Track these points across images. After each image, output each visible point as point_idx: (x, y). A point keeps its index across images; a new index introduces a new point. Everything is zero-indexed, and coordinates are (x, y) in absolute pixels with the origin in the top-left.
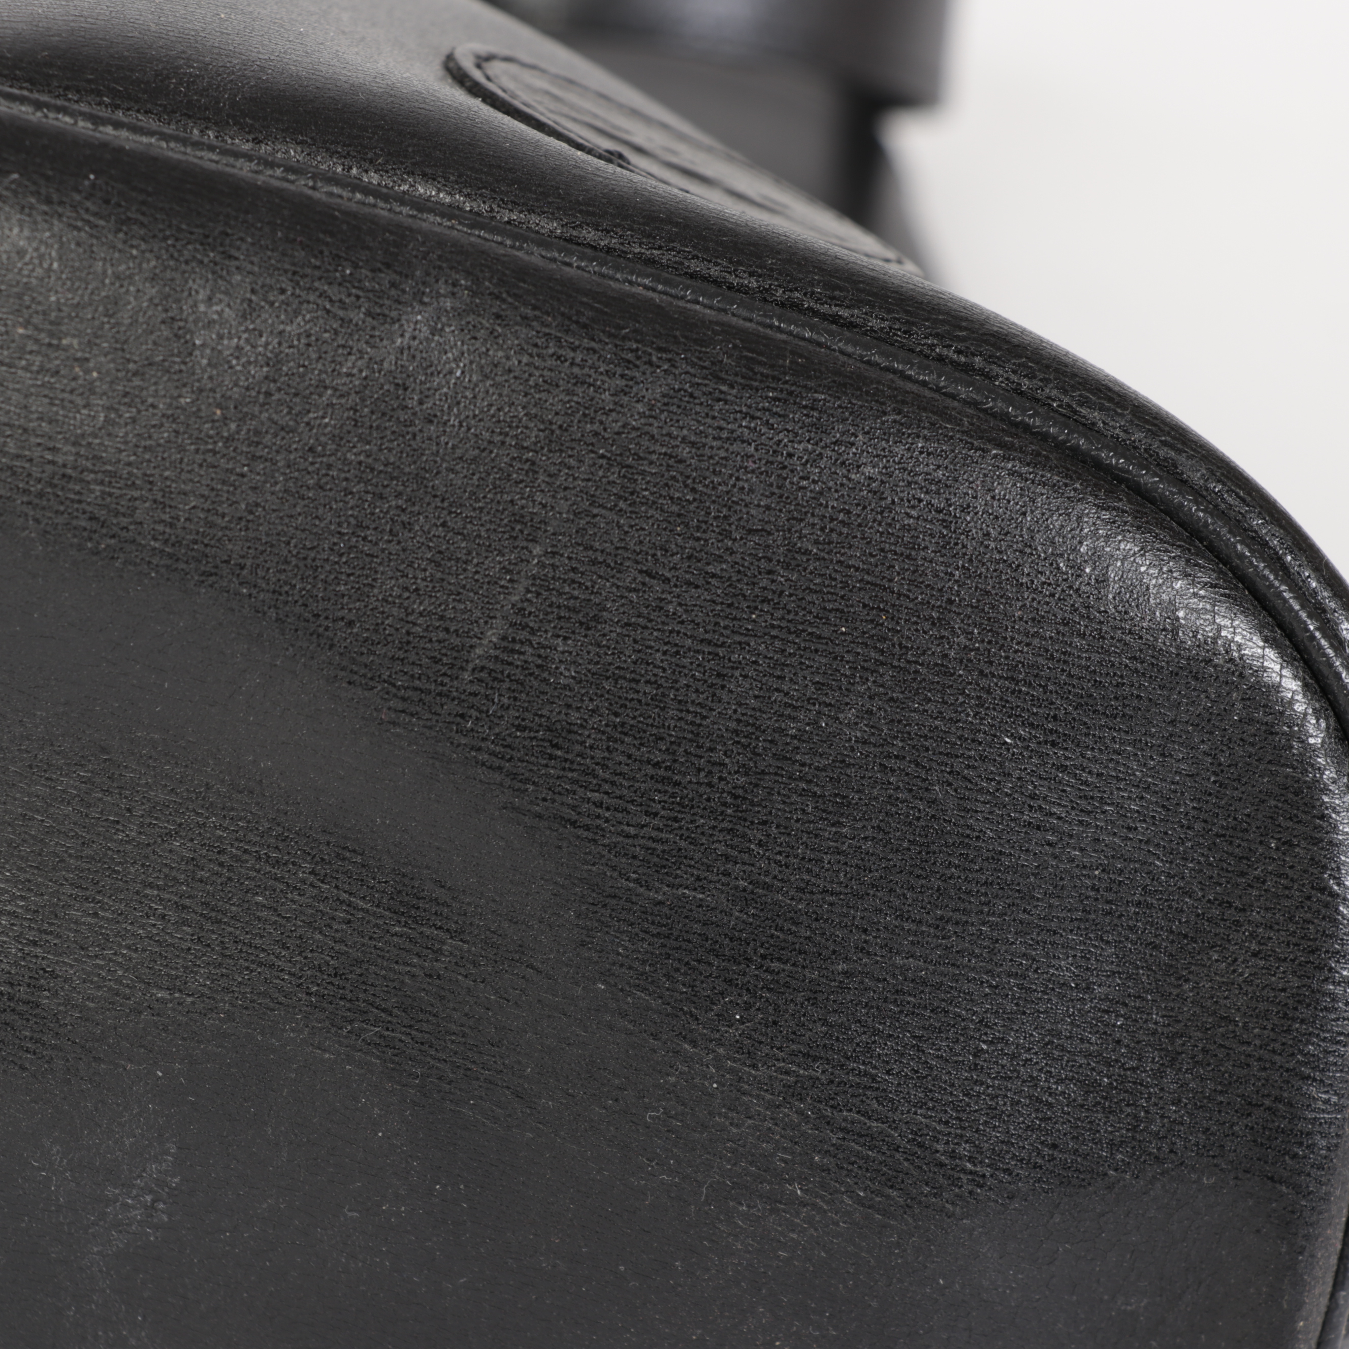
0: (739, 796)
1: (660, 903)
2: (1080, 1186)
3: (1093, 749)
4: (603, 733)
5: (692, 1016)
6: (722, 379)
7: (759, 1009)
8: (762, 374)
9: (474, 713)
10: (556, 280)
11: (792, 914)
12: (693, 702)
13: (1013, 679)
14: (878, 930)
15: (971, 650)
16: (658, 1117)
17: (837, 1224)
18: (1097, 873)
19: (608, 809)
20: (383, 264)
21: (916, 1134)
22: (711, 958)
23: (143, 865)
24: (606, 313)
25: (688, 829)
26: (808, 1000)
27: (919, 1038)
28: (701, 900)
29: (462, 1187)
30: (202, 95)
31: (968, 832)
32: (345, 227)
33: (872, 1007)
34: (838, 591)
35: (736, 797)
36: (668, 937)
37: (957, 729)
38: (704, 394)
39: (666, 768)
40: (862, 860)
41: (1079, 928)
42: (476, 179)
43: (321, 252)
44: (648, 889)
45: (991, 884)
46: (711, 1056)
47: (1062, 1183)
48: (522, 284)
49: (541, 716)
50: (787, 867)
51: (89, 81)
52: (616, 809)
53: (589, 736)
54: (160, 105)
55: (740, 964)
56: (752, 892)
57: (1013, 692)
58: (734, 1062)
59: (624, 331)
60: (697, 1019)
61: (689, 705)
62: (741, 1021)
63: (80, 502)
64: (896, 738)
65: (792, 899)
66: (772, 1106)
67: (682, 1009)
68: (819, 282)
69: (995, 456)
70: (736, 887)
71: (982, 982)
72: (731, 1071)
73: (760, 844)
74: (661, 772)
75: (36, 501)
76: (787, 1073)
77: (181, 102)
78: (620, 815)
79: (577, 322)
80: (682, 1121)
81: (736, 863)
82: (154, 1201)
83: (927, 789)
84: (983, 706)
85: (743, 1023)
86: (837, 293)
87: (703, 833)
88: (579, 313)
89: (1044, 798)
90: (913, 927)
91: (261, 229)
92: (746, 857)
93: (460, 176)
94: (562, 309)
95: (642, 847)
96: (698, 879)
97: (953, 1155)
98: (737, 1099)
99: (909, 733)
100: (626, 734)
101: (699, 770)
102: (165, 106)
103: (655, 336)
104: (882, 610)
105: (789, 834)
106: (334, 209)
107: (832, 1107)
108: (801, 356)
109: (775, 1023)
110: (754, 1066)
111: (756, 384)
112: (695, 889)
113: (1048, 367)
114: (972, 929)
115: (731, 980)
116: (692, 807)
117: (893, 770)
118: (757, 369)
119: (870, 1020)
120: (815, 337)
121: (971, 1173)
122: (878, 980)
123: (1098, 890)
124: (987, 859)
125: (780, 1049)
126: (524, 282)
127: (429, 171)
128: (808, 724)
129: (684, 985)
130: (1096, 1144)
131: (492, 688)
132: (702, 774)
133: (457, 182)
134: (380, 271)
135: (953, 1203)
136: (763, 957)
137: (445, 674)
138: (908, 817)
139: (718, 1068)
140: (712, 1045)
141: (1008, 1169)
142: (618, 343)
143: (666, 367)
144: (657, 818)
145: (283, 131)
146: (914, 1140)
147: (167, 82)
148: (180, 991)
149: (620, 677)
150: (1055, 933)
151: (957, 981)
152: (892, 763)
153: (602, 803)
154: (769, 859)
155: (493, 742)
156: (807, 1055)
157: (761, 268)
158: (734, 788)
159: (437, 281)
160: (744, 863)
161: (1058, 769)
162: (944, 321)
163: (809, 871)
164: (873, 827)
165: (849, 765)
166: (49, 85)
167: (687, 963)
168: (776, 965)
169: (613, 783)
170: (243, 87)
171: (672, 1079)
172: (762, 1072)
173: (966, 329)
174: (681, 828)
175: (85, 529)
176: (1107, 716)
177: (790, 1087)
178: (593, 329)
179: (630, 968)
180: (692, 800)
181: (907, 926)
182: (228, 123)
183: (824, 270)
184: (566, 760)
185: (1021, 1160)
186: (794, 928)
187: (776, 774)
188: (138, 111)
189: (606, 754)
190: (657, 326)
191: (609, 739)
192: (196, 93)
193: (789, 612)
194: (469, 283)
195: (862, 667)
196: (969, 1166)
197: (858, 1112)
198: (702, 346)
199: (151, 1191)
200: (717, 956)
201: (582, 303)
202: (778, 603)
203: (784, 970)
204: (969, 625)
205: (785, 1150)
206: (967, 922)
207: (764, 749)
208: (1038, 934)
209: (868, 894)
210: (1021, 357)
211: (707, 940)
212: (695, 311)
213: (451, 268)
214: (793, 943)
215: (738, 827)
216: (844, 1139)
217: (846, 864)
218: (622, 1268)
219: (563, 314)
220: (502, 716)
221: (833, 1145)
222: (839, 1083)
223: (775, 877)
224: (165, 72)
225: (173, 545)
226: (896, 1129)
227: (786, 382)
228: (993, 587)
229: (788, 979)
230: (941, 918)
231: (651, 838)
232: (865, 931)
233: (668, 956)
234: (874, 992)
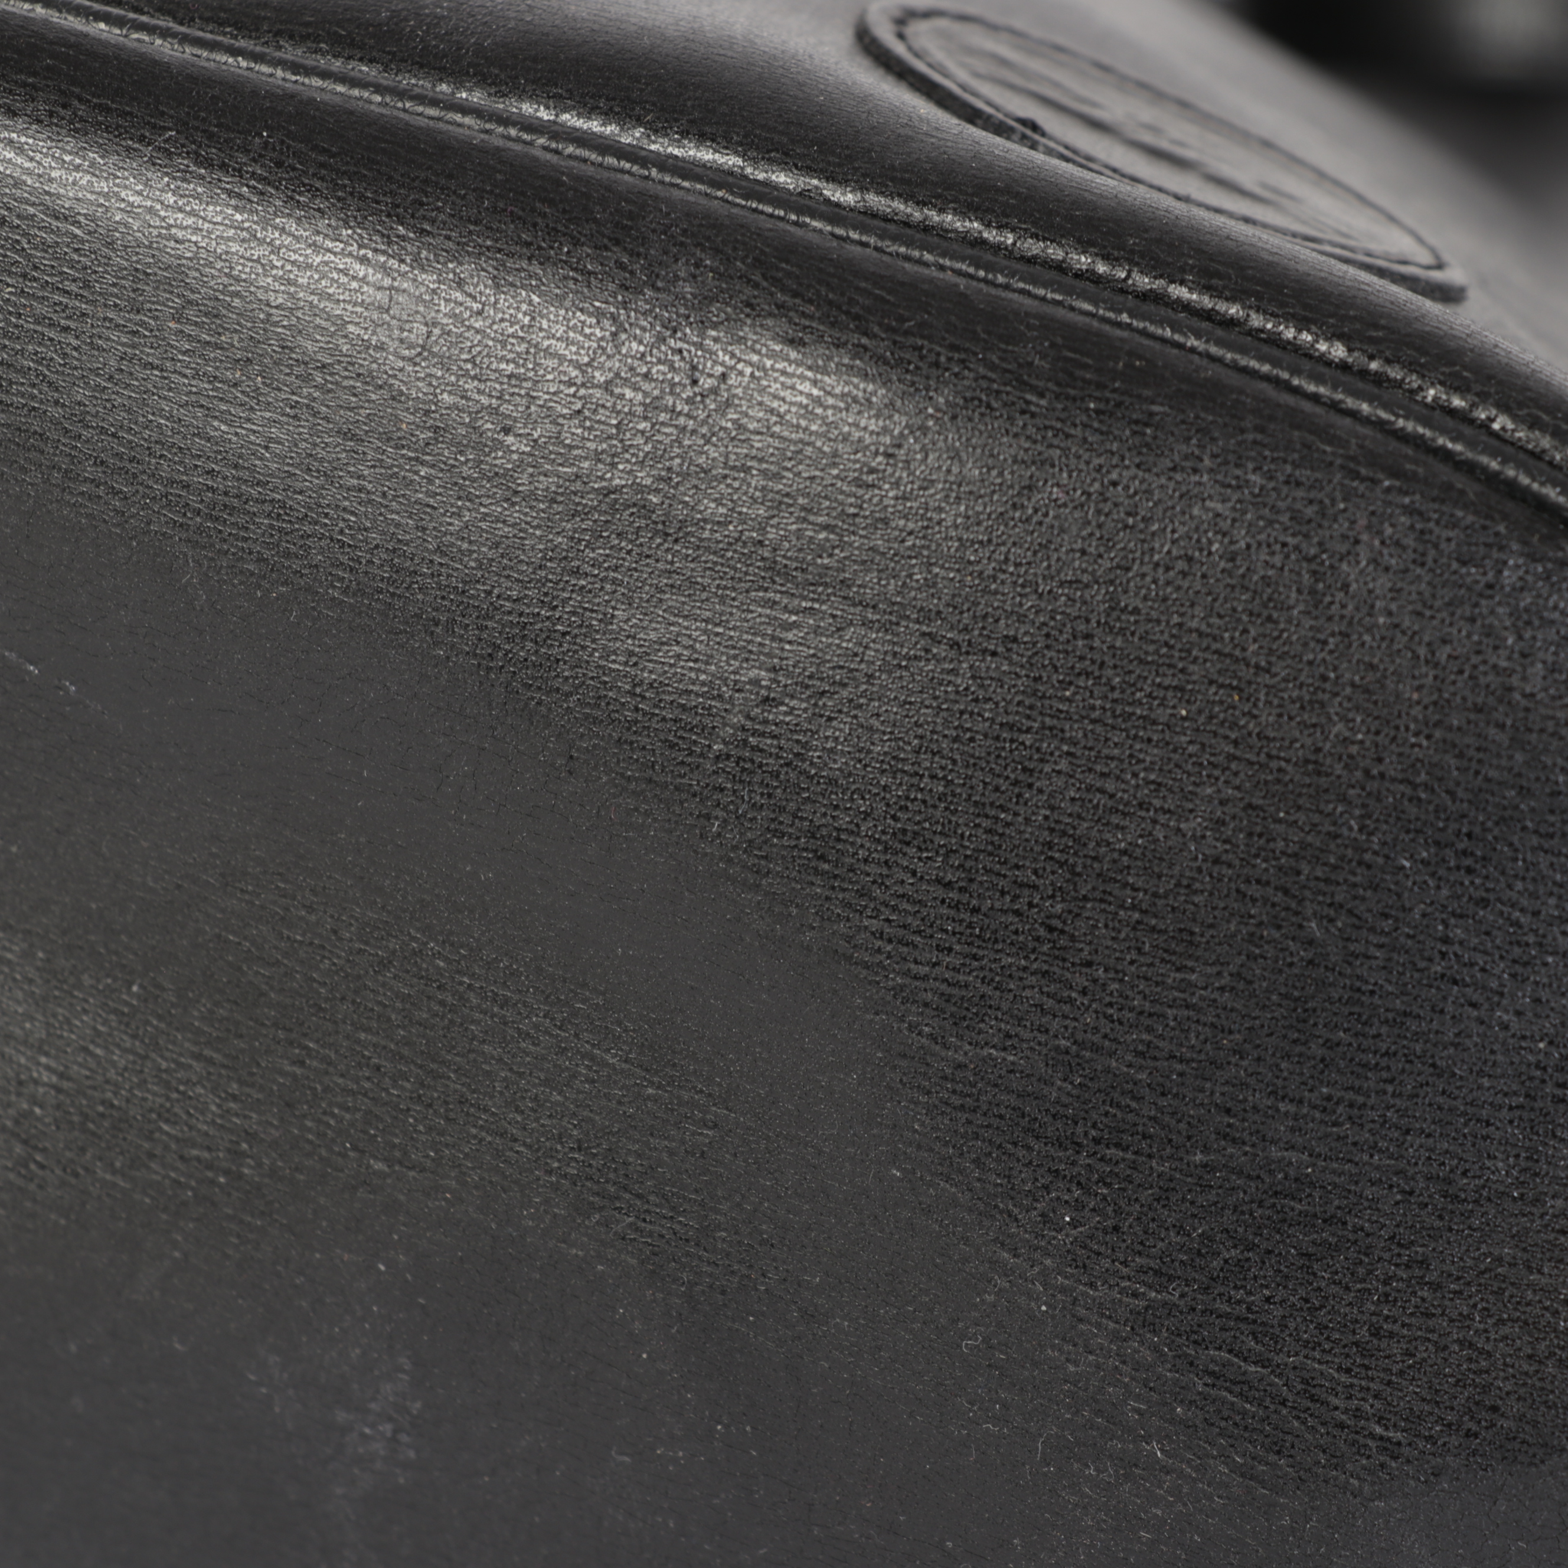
0: (1056, 929)
1: (960, 1066)
2: (1531, 1464)
3: (1524, 879)
4: (879, 841)
5: (1010, 1216)
6: (1031, 386)
7: (1094, 1210)
8: (1084, 380)
9: (721, 814)
10: (831, 260)
11: (1130, 1086)
12: (992, 804)
13: (1410, 782)
14: (1245, 1110)
15: (1353, 743)
16: (976, 1347)
17: (1210, 1498)
18: (1541, 1045)
19: (890, 941)
20: (610, 239)
21: (1308, 1384)
22: (1031, 1142)
23: (354, 1002)
24: (888, 302)
25: (991, 970)
26: (1158, 1200)
27: (1308, 1256)
28: (1013, 1063)
29: (748, 1428)
30: (442, 41)
31: (1358, 984)
32: (570, 194)
33: (1243, 1213)
34: (1174, 661)
35: (1051, 929)
36: (974, 1111)
37: (1338, 846)
38: (1005, 404)
39: (960, 889)
40: (1218, 1016)
41: (1521, 1118)
42: (766, 139)
43: (535, 225)
44: (946, 1046)
45: (1395, 1054)
46: (1036, 1269)
47: (1504, 1458)
48: (784, 265)
49: (802, 819)
50: (1121, 1023)
51: (307, 24)
52: (900, 942)
53: (862, 846)
54: (389, 53)
55: (1066, 1149)
56: (1078, 1056)
57: (1410, 800)
58: (1066, 1277)
59: (907, 325)
60: (1016, 1220)
61: (988, 808)
62: (1074, 1224)
63: (245, 539)
64: (1257, 856)
65: (1130, 1066)
66: (1115, 1336)
67: (996, 1206)
68: (1193, 267)
69: (1388, 490)
70: (1057, 1048)
71: (1391, 1187)
72: (1063, 1290)
73: (1084, 992)
74: (954, 895)
75: (196, 537)
76: (1135, 1295)
77: (416, 48)
78: (905, 949)
79: (847, 313)
80: (1006, 1354)
81: (1055, 1016)
82: (395, 1432)
83: (1301, 926)
84: (1370, 817)
85: (1075, 1227)
86: (1214, 282)
87: (1010, 976)
88: (851, 301)
89: (1461, 943)
90: (1292, 1108)
91: (463, 197)
92: (1066, 1008)
93: (745, 136)
94: (831, 296)
95: (935, 992)
96: (1008, 1036)
97: (1358, 1414)
98: (1073, 1327)
99: (1273, 851)
100: (908, 844)
101: (1003, 893)
102: (394, 54)
103: (947, 331)
104: (1233, 688)
105: (1121, 981)
106: (563, 173)
107: (1195, 1342)
108: (1140, 358)
109: (1116, 1229)
110: (1091, 1285)
111: (1072, 392)
112: (1005, 1049)
113: (1490, 378)
114: (1374, 1115)
115: (1057, 1171)
116: (996, 941)
117: (1254, 900)
118: (1079, 373)
119: (1241, 1230)
120: (1176, 337)
121: (1381, 1438)
122: (1249, 1177)
123: (1544, 1069)
124: (1387, 1021)
125: (1125, 1263)
126: (787, 262)
127: (708, 129)
128: (1141, 836)
129: (998, 1175)
130: (1549, 1408)
131: (741, 781)
132: (1008, 898)
133: (741, 144)
134: (607, 248)
135: (1359, 1478)
136: (1097, 1141)
137: (682, 763)
138: (1277, 961)
139: (1045, 1285)
140: (1037, 1255)
141: (1431, 1437)
142: (898, 339)
143: (956, 370)
144: (953, 955)
145: (533, 82)
146: (1305, 1391)
147: (403, 24)
148: (400, 1163)
149: (898, 770)
150: (1488, 1124)
151: (1356, 1183)
152: (1253, 890)
153: (882, 933)
154: (1096, 1012)
155: (745, 851)
156: (1158, 1273)
157: (1119, 249)
158: (1048, 917)
159: (676, 261)
160: (1065, 1017)
161: (1477, 904)
162: (1355, 317)
163: (1149, 1030)
164: (1231, 975)
165: (1195, 892)
166: (257, 30)
167: (1000, 1146)
168: (1111, 1152)
169: (894, 909)
170: (498, 29)
171: (990, 1298)
172: (1101, 1292)
173: (1384, 328)
174: (982, 968)
175: (252, 574)
176: (1541, 836)
177: (1139, 1313)
178: (867, 321)
179: (931, 1150)
180: (996, 932)
181: (1283, 1107)
182: (468, 73)
183: (1204, 252)
184: (835, 877)
185: (1449, 1425)
186: (1134, 1105)
187: (1102, 901)
188: (361, 60)
189: (885, 871)
190: (953, 318)
191: (886, 849)
192: (435, 38)
193: (1113, 689)
194: (716, 264)
195: (1210, 763)
196: (1379, 1430)
197: (1230, 1351)
198: (1008, 344)
199: (390, 1419)
200: (1037, 1138)
201: (857, 288)
202: (1100, 677)
203: (1124, 1160)
204: (1349, 710)
205: (1138, 1398)
206: (1365, 1105)
207: (1085, 867)
208: (1466, 1125)
209: (1229, 1063)
210: (1454, 364)
211: (1023, 1117)
212: (1011, 300)
213: (698, 245)
214: (1135, 1125)
215: (1055, 969)
216: (1214, 1385)
217: (1198, 1021)
218: (949, 1544)
219: (830, 303)
220: (755, 818)
221: (1200, 1393)
222: (1203, 1312)
223: (1105, 1036)
224: (404, 13)
225: (354, 595)
226: (1280, 1376)
227: (1114, 391)
228: (1381, 660)
229: (1128, 1172)
230: (1329, 1098)
231: (946, 980)
232: (1228, 1111)
233: (976, 1137)
234: (1245, 1192)
